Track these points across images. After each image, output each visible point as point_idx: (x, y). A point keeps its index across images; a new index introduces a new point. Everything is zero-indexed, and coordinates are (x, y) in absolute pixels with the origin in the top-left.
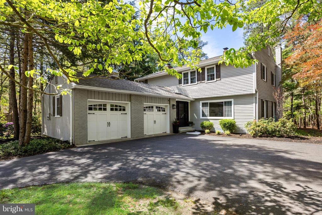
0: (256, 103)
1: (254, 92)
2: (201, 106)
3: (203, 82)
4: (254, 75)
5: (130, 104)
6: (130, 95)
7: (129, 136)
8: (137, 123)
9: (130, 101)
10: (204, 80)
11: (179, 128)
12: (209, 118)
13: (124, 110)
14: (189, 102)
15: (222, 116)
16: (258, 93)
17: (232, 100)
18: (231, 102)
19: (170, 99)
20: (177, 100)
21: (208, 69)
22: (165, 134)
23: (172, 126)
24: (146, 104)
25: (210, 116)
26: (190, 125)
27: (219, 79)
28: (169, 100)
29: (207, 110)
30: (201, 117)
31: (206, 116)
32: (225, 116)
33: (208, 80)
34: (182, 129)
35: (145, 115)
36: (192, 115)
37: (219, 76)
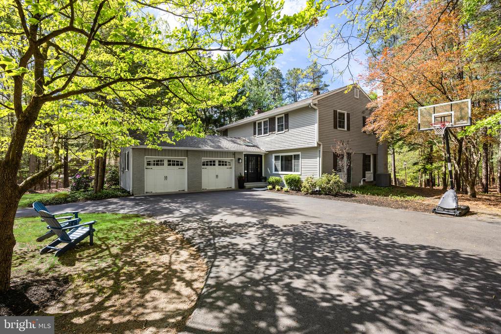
0: (320, 158)
1: (316, 145)
2: (273, 160)
3: (273, 133)
4: (316, 126)
5: (187, 159)
6: (187, 151)
7: (186, 190)
8: (194, 178)
9: (187, 156)
10: (275, 131)
11: (245, 183)
12: (280, 173)
13: (182, 165)
14: (263, 155)
15: (291, 171)
16: (321, 147)
17: (299, 153)
18: (299, 155)
19: (235, 152)
20: (244, 153)
21: (278, 118)
22: (230, 189)
23: (237, 180)
24: (205, 159)
25: (282, 170)
26: (263, 180)
27: (287, 130)
28: (234, 154)
29: (279, 164)
30: (274, 172)
31: (278, 171)
32: (294, 171)
33: (278, 131)
34: (247, 185)
35: (203, 170)
36: (266, 170)
37: (287, 127)
